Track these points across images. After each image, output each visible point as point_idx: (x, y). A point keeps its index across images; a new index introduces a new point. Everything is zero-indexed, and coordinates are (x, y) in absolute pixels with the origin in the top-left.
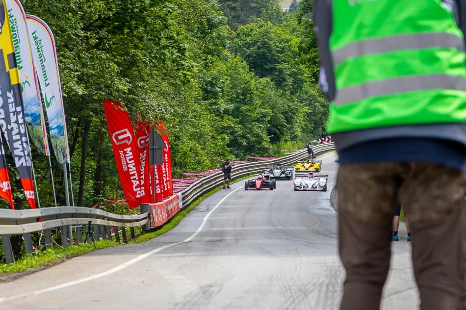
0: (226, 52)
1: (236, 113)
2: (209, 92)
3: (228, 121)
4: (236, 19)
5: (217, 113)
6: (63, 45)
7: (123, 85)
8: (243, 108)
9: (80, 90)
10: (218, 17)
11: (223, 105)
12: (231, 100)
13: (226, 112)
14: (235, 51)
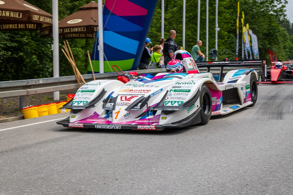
0: (288, 41)
1: (289, 52)
2: (285, 48)
3: (288, 53)
4: (290, 35)
5: (286, 51)
6: (259, 39)
7: (269, 46)
8: (291, 51)
9: (261, 47)
10: (287, 34)
11: (287, 50)
12: (289, 49)
13: (288, 51)
14: (290, 40)
